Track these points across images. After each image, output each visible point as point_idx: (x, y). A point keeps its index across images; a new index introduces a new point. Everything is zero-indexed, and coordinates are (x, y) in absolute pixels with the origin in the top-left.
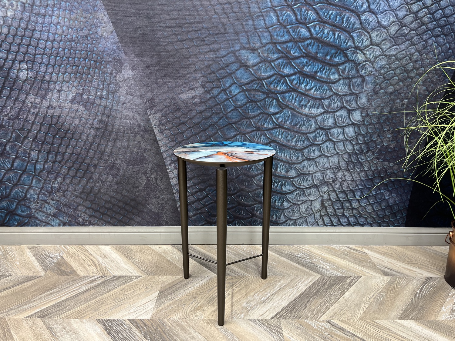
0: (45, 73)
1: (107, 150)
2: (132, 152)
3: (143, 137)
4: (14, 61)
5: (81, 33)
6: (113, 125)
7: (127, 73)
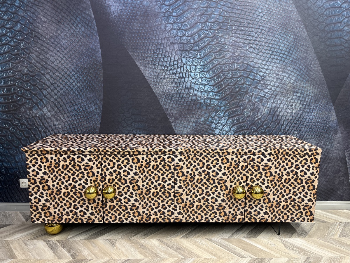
0: (304, 135)
1: (324, 167)
2: (335, 168)
3: (341, 161)
4: (292, 130)
5: (323, 119)
6: (329, 156)
7: (339, 135)
